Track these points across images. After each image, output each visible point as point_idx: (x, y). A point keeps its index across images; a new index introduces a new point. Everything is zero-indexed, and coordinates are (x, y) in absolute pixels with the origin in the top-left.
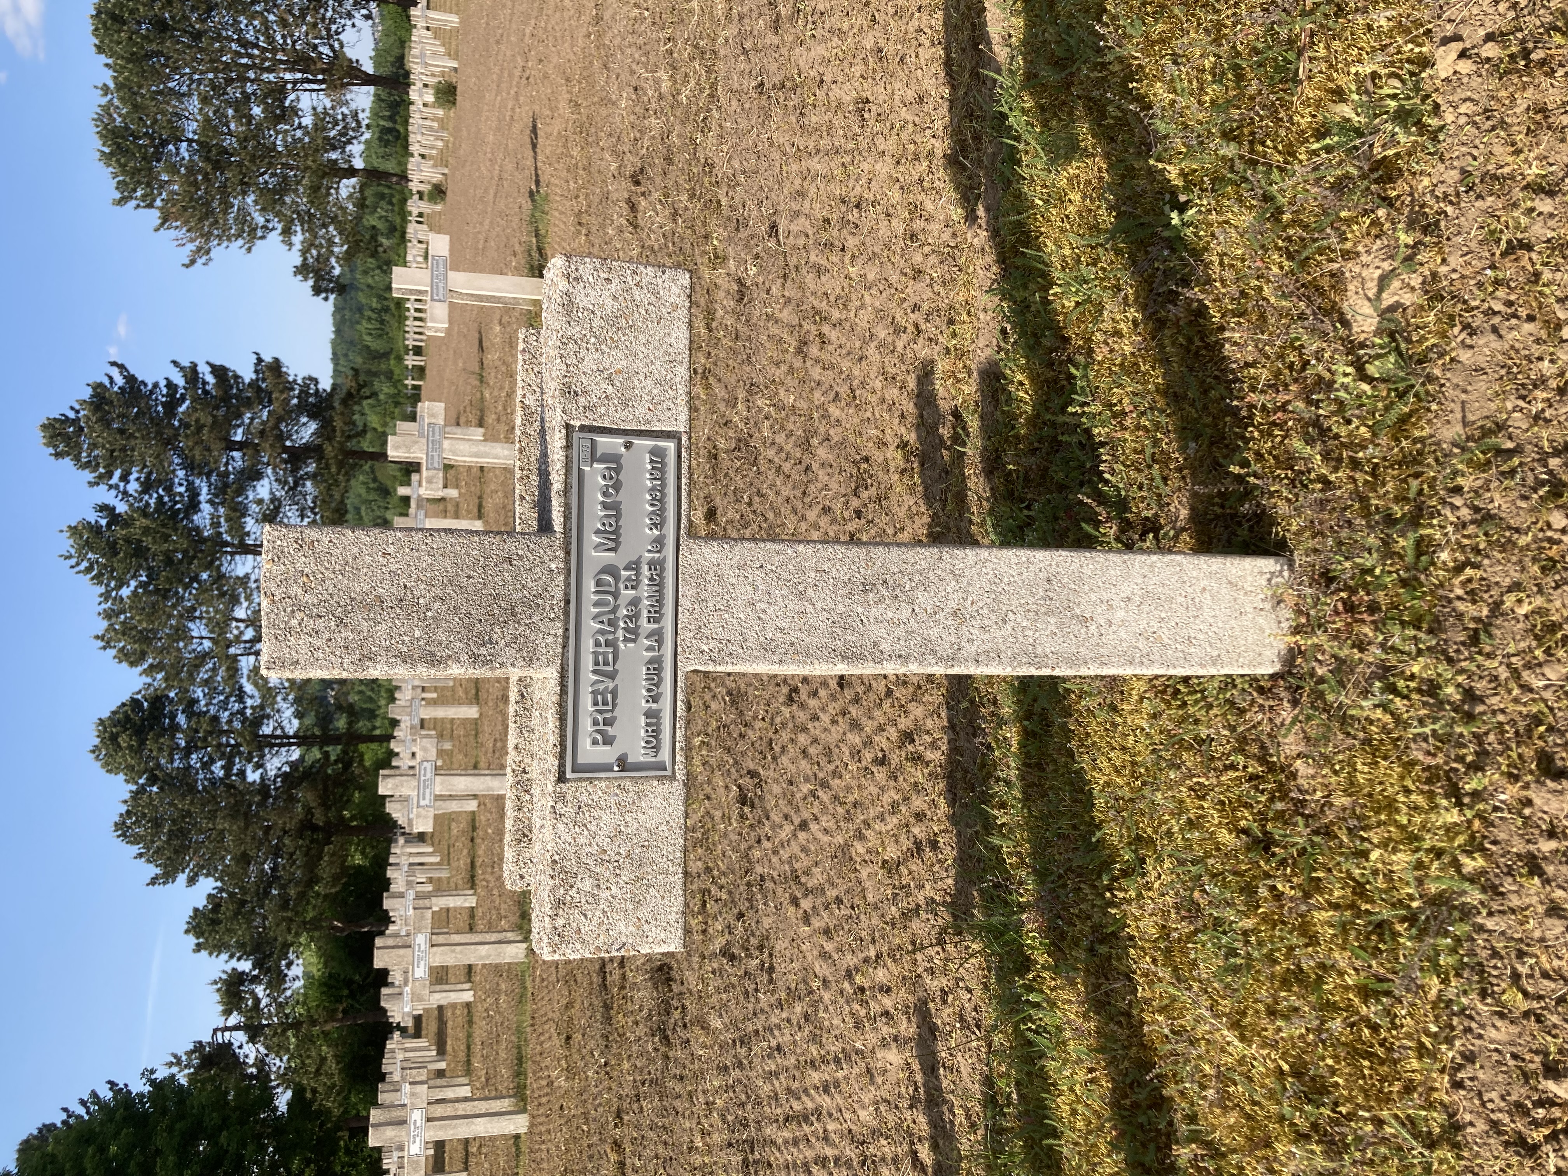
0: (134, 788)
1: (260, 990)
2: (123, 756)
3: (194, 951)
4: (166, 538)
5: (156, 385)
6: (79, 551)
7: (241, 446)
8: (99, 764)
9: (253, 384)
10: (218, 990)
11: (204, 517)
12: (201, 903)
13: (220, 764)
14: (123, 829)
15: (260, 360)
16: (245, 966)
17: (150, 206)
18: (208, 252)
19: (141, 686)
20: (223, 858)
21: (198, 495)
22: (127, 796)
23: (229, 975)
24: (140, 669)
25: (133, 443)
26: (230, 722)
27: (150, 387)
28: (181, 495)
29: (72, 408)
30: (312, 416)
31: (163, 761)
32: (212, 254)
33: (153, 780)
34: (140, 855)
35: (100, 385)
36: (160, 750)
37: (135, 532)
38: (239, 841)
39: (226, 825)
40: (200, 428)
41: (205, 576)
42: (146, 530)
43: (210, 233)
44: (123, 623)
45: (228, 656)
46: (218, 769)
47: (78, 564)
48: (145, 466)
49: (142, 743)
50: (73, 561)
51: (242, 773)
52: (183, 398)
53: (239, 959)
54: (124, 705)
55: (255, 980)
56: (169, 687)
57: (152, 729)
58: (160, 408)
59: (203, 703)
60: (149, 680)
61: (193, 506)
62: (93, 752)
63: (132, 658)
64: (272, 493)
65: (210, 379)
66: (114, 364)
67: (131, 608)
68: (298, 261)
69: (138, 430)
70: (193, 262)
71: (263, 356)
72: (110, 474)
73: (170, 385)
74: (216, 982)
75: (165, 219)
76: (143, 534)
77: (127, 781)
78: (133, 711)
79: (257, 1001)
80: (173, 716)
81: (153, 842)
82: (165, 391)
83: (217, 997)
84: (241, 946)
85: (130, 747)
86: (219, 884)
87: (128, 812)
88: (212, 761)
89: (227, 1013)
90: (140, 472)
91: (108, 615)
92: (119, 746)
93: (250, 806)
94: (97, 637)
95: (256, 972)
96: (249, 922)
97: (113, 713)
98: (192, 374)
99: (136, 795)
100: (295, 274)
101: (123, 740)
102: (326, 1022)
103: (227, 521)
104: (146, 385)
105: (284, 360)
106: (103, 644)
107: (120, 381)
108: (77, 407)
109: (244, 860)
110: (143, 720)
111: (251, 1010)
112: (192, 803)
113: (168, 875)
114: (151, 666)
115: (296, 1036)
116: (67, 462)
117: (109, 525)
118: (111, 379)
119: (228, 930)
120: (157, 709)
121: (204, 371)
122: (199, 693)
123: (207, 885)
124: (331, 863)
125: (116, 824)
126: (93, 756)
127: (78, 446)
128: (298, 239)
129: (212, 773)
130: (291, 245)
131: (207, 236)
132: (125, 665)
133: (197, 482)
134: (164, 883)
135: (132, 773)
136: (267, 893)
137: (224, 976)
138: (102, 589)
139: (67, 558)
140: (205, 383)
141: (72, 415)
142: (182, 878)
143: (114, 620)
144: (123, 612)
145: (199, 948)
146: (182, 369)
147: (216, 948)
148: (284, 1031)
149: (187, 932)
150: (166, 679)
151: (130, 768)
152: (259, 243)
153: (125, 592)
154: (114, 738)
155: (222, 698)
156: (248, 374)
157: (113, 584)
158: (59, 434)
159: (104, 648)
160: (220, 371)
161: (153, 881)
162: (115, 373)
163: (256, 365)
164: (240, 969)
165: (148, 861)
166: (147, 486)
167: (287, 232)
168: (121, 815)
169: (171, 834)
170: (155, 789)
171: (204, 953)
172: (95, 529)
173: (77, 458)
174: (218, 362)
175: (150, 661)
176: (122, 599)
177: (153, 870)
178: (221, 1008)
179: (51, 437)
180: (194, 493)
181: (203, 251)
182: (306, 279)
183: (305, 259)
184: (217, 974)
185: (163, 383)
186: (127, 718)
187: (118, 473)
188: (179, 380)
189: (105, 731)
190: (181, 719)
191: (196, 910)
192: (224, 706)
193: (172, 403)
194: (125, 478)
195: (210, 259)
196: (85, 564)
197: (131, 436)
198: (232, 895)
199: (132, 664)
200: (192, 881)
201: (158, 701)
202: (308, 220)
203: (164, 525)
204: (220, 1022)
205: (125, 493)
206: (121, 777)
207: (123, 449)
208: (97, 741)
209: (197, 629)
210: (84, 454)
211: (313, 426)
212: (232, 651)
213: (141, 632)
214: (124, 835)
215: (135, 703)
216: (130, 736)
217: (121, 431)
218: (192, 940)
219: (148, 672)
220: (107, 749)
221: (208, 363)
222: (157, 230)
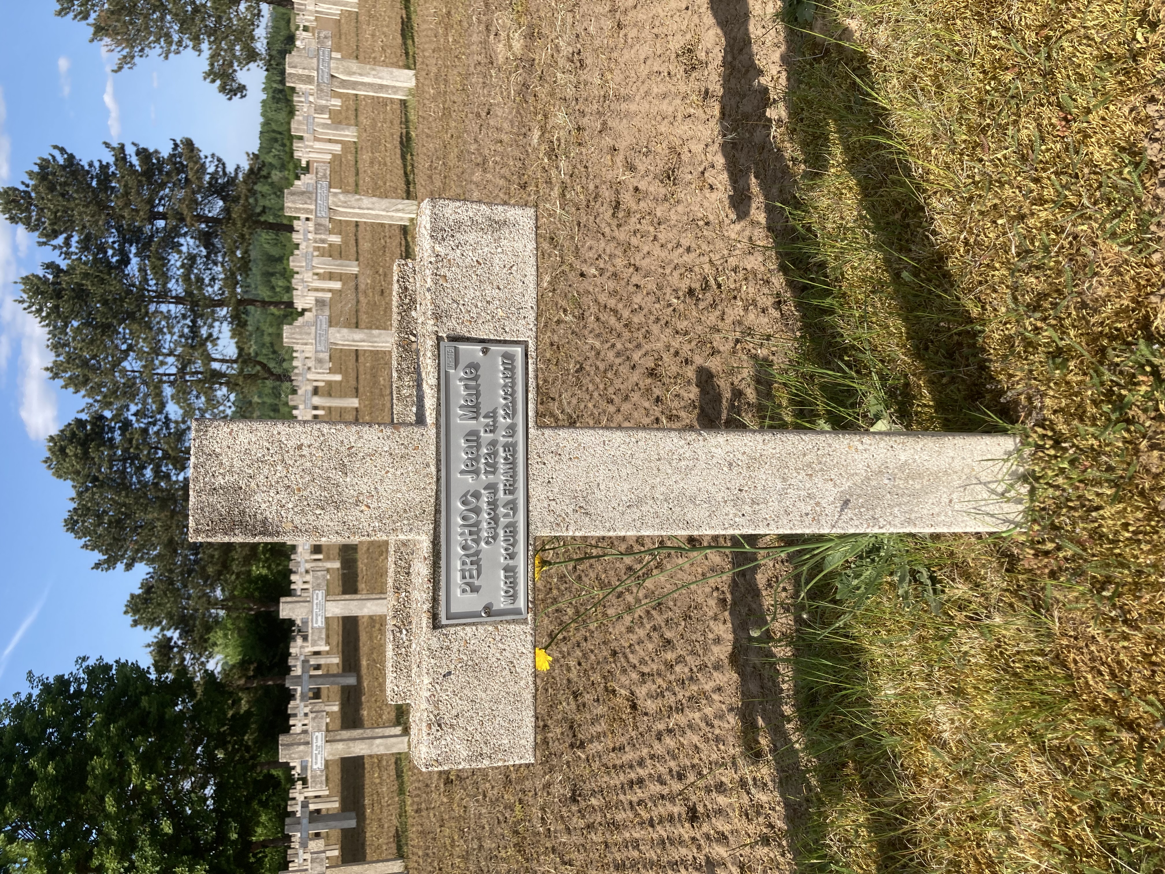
0: (79, 489)
2: (71, 463)
3: (132, 626)
4: (102, 281)
5: (91, 165)
6: (30, 298)
7: (163, 216)
8: (51, 472)
10: (152, 652)
11: (133, 268)
14: (71, 524)
17: (85, 18)
18: (133, 57)
19: (84, 407)
20: (154, 546)
22: (74, 497)
23: (161, 641)
24: (83, 392)
26: (157, 433)
27: (86, 166)
29: (23, 183)
32: (137, 60)
33: (95, 479)
34: (87, 546)
35: (45, 162)
39: (156, 515)
42: (86, 275)
43: (134, 42)
46: (148, 473)
47: (30, 307)
48: (84, 230)
49: (86, 453)
50: (26, 305)
51: (167, 476)
52: (114, 174)
53: (168, 630)
54: (70, 424)
58: (94, 184)
60: (91, 401)
61: (125, 261)
62: (46, 462)
63: (77, 385)
65: (136, 160)
66: (55, 147)
67: (74, 339)
68: (207, 68)
69: (77, 191)
70: (120, 68)
71: (178, 140)
72: (55, 234)
73: (104, 168)
74: (149, 646)
75: (98, 31)
76: (82, 279)
77: (74, 485)
78: (78, 428)
81: (96, 532)
82: (98, 170)
83: (150, 657)
84: (170, 616)
85: (76, 455)
87: (75, 508)
88: (145, 468)
91: (57, 347)
92: (66, 455)
94: (47, 369)
95: (183, 641)
97: (62, 431)
98: (120, 153)
99: (80, 494)
100: (205, 79)
101: (70, 451)
102: (240, 678)
104: (83, 164)
106: (51, 375)
107: (61, 161)
108: (28, 181)
110: (87, 436)
112: (127, 496)
113: (110, 563)
114: (92, 387)
116: (20, 226)
117: (55, 277)
118: (54, 157)
119: (159, 605)
120: (98, 426)
121: (131, 152)
123: (142, 570)
125: (65, 521)
126: (46, 466)
127: (28, 210)
128: (205, 46)
129: (144, 475)
130: (200, 51)
131: (130, 43)
132: (71, 391)
134: (107, 569)
135: (78, 478)
137: (155, 640)
138: (51, 328)
139: (20, 302)
140: (132, 165)
141: (22, 188)
142: (120, 566)
143: (60, 352)
144: (68, 345)
145: (135, 623)
146: (113, 149)
147: (152, 622)
149: (126, 612)
151: (78, 473)
152: (174, 55)
154: (62, 450)
156: (166, 151)
157: (59, 324)
158: (13, 201)
159: (53, 378)
160: (144, 154)
161: (97, 566)
162: (57, 153)
163: (174, 147)
165: (94, 550)
166: (85, 245)
167: (196, 40)
168: (70, 512)
169: (111, 524)
171: (140, 628)
172: (43, 281)
173: (28, 223)
174: (142, 144)
175: (91, 384)
176: (66, 334)
177: (97, 556)
179: (6, 203)
181: (127, 60)
182: (213, 81)
183: (212, 65)
184: (151, 640)
185: (97, 164)
186: (73, 434)
188: (109, 158)
189: (55, 445)
190: (118, 435)
191: (133, 596)
192: (152, 422)
193: (105, 179)
194: (67, 243)
195: (135, 64)
196: (36, 307)
198: (161, 578)
199: (78, 389)
200: (129, 567)
201: (97, 420)
202: (212, 32)
203: (101, 272)
205: (67, 252)
206: (69, 481)
208: (48, 454)
210: (34, 219)
211: (220, 204)
214: (72, 529)
215: (79, 422)
216: (76, 447)
217: (63, 195)
218: (129, 619)
219: (89, 395)
220: (57, 458)
221: (134, 144)
222: (92, 41)
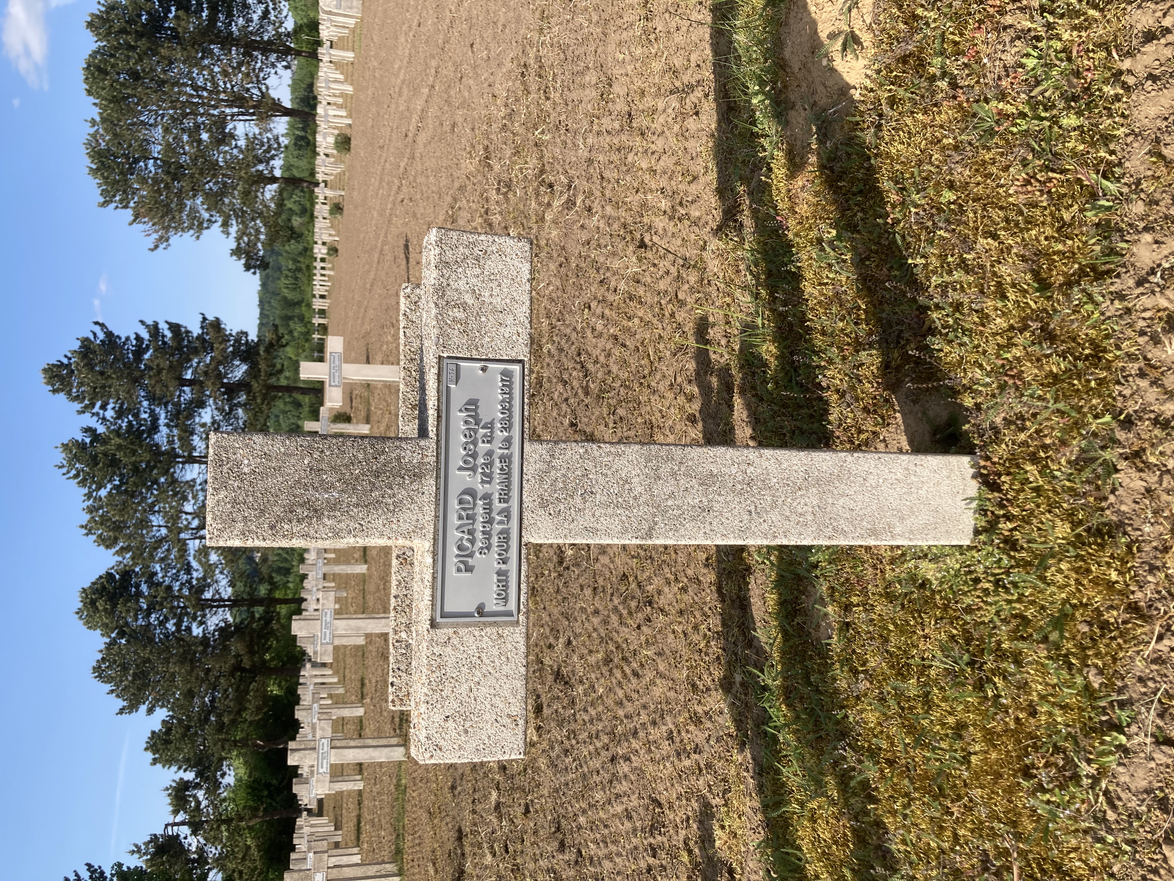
0: (108, 640)
1: (201, 794)
2: (100, 617)
3: (151, 764)
4: (134, 453)
5: (128, 339)
6: (69, 462)
7: (190, 383)
8: (82, 622)
9: (199, 337)
10: (169, 795)
11: (162, 437)
12: (157, 727)
13: (172, 622)
14: (99, 672)
15: (205, 319)
16: (190, 776)
17: (126, 207)
18: (167, 240)
19: (114, 563)
20: (174, 693)
21: (158, 419)
22: (103, 647)
23: (178, 783)
24: (113, 550)
25: (110, 382)
26: (180, 589)
27: (123, 340)
28: (145, 420)
29: (66, 356)
30: (243, 360)
31: (130, 620)
32: (170, 241)
33: (122, 634)
34: (112, 691)
35: (87, 339)
36: (128, 611)
37: (111, 447)
38: (186, 681)
39: (177, 669)
40: (160, 371)
41: (162, 480)
42: (119, 447)
43: (169, 226)
44: (102, 516)
45: (179, 540)
46: (171, 626)
47: (68, 472)
48: (119, 399)
49: (114, 606)
50: (65, 470)
51: (189, 629)
52: (148, 347)
53: (185, 771)
54: (101, 577)
55: (198, 786)
56: (135, 564)
57: (121, 595)
58: (130, 355)
59: (160, 575)
60: (120, 559)
61: (154, 428)
62: (77, 613)
63: (107, 543)
64: (213, 417)
65: (169, 334)
66: (96, 323)
67: (107, 505)
68: (234, 245)
69: (114, 373)
70: (156, 247)
71: (207, 316)
72: (93, 405)
73: (138, 338)
74: (167, 789)
75: (137, 216)
76: (117, 449)
77: (103, 635)
78: (108, 582)
79: (198, 803)
80: (138, 586)
81: (121, 681)
82: (134, 342)
83: (168, 800)
84: (187, 760)
85: (105, 610)
86: (171, 713)
87: (103, 659)
88: (167, 619)
89: (176, 812)
90: (115, 403)
91: (90, 510)
92: (97, 609)
93: (195, 653)
94: (82, 527)
95: (198, 780)
96: (193, 742)
97: (93, 584)
98: (154, 330)
99: (109, 646)
100: (232, 255)
101: (100, 604)
102: (250, 819)
103: (180, 439)
104: (120, 338)
105: (223, 319)
106: (85, 531)
107: (101, 336)
108: (70, 355)
109: (190, 694)
110: (115, 588)
111: (193, 811)
112: (151, 652)
113: (132, 707)
114: (122, 548)
115: (227, 830)
116: (62, 396)
117: (92, 442)
118: (95, 334)
119: (177, 749)
120: (126, 580)
121: (164, 327)
122: (158, 568)
123: (162, 714)
124: (255, 697)
125: (94, 668)
126: (77, 616)
127: (70, 384)
128: (233, 230)
129: (167, 629)
130: (228, 234)
131: (167, 229)
132: (102, 548)
133: (158, 410)
134: (130, 713)
135: (106, 629)
136: (207, 720)
137: (174, 785)
138: (86, 490)
139: (60, 467)
140: (164, 336)
141: (65, 361)
142: (143, 708)
143: (94, 514)
144: (101, 507)
145: (155, 761)
146: (147, 326)
147: (168, 762)
148: (219, 827)
149: (146, 749)
150: (133, 558)
151: (105, 626)
152: (205, 232)
153: (103, 493)
154: (93, 603)
155: (174, 571)
156: (196, 330)
157: (94, 487)
158: (56, 376)
159: (87, 534)
160: (175, 328)
161: (121, 711)
162: (97, 329)
163: (203, 322)
164: (186, 779)
165: (118, 696)
166: (120, 414)
167: (225, 224)
168: (98, 661)
169: (135, 675)
170: (123, 641)
171: (159, 766)
172: (81, 446)
173: (69, 393)
174: (173, 321)
175: (121, 544)
176: (100, 499)
177: (121, 703)
178: (171, 808)
179: (50, 378)
180: (155, 419)
181: (164, 239)
182: (239, 259)
183: (239, 244)
184: (169, 783)
185: (133, 337)
186: (104, 588)
187: (99, 404)
188: (145, 335)
189: (87, 597)
190: (144, 588)
191: (153, 733)
192: (176, 578)
193: (139, 351)
194: (104, 407)
195: (169, 245)
196: (74, 472)
197: (109, 376)
198: (180, 721)
199: (108, 547)
200: (150, 711)
201: (127, 574)
202: (240, 215)
203: (132, 443)
204: (171, 819)
205: (104, 419)
206: (99, 632)
207: (103, 387)
208: (80, 605)
209: (156, 520)
210: (74, 390)
211: (244, 367)
212: (182, 536)
213: (114, 522)
214: (100, 676)
215: (109, 576)
216: (106, 602)
217: (102, 373)
218: (150, 756)
219: (119, 553)
220: (88, 611)
221: (166, 322)
222: (131, 224)
